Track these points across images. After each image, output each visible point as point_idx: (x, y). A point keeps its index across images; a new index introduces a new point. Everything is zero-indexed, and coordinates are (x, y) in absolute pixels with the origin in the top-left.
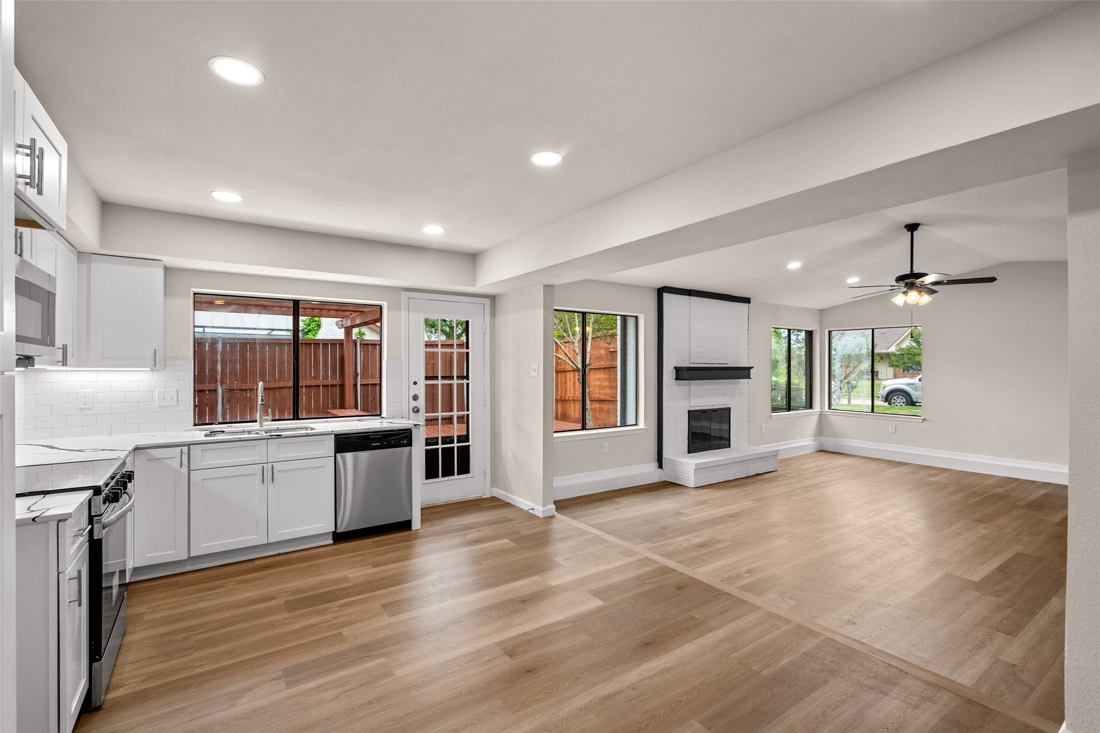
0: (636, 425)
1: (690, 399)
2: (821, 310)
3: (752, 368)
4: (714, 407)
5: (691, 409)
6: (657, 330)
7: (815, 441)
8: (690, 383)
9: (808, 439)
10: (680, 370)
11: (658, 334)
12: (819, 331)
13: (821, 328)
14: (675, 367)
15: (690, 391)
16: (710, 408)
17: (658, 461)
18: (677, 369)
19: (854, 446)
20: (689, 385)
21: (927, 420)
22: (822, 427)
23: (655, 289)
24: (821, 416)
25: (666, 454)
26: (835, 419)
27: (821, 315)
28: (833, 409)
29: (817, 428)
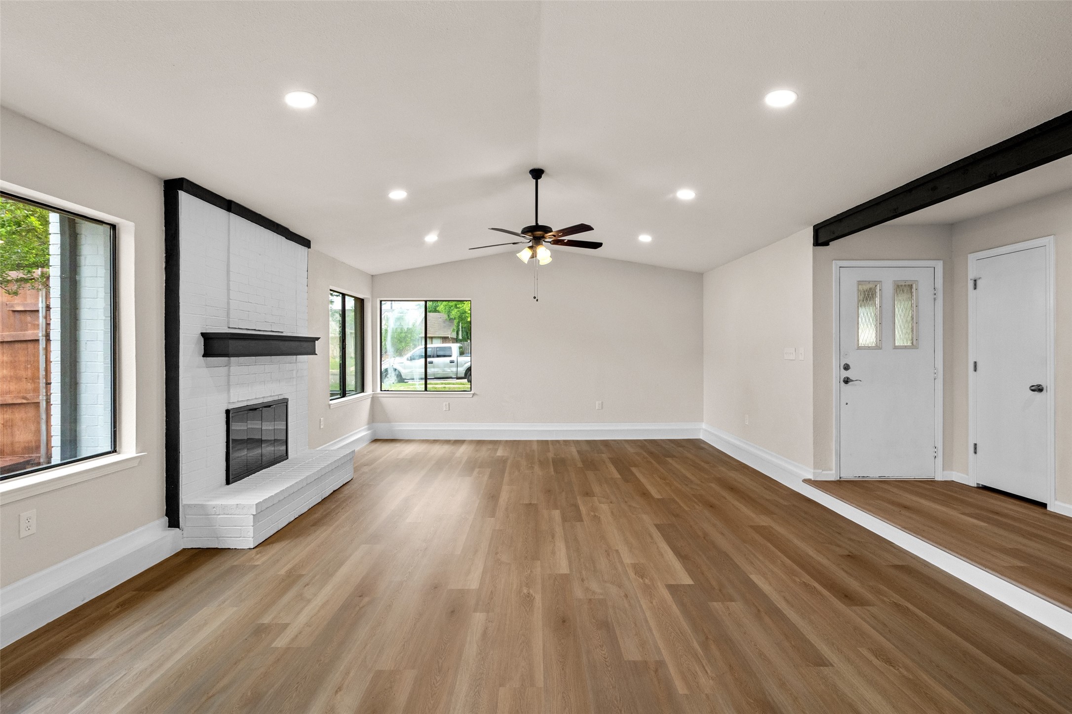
0: (115, 451)
1: (229, 391)
2: (372, 276)
3: (318, 339)
4: (266, 400)
5: (230, 407)
6: (164, 260)
7: (369, 429)
8: (229, 361)
9: (363, 428)
10: (212, 338)
11: (166, 268)
12: (371, 299)
13: (372, 297)
14: (203, 334)
15: (229, 375)
16: (260, 401)
17: (167, 515)
18: (208, 338)
19: (408, 430)
20: (228, 365)
21: (476, 394)
22: (376, 413)
23: (160, 179)
24: (374, 399)
25: (186, 497)
26: (388, 402)
27: (372, 281)
28: (385, 391)
29: (369, 415)
